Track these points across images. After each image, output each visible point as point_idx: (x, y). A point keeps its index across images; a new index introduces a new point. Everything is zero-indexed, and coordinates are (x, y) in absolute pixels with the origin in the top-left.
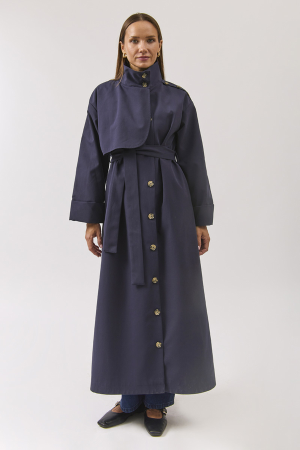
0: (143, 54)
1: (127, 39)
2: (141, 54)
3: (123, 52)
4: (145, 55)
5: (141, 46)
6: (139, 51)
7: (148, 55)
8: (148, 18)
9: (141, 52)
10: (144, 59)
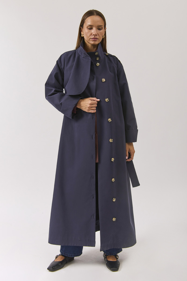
0: (95, 36)
1: (85, 26)
2: (94, 36)
3: (82, 33)
4: (96, 37)
5: (94, 31)
6: (93, 34)
7: (97, 37)
8: (99, 14)
9: (93, 35)
10: (95, 39)
